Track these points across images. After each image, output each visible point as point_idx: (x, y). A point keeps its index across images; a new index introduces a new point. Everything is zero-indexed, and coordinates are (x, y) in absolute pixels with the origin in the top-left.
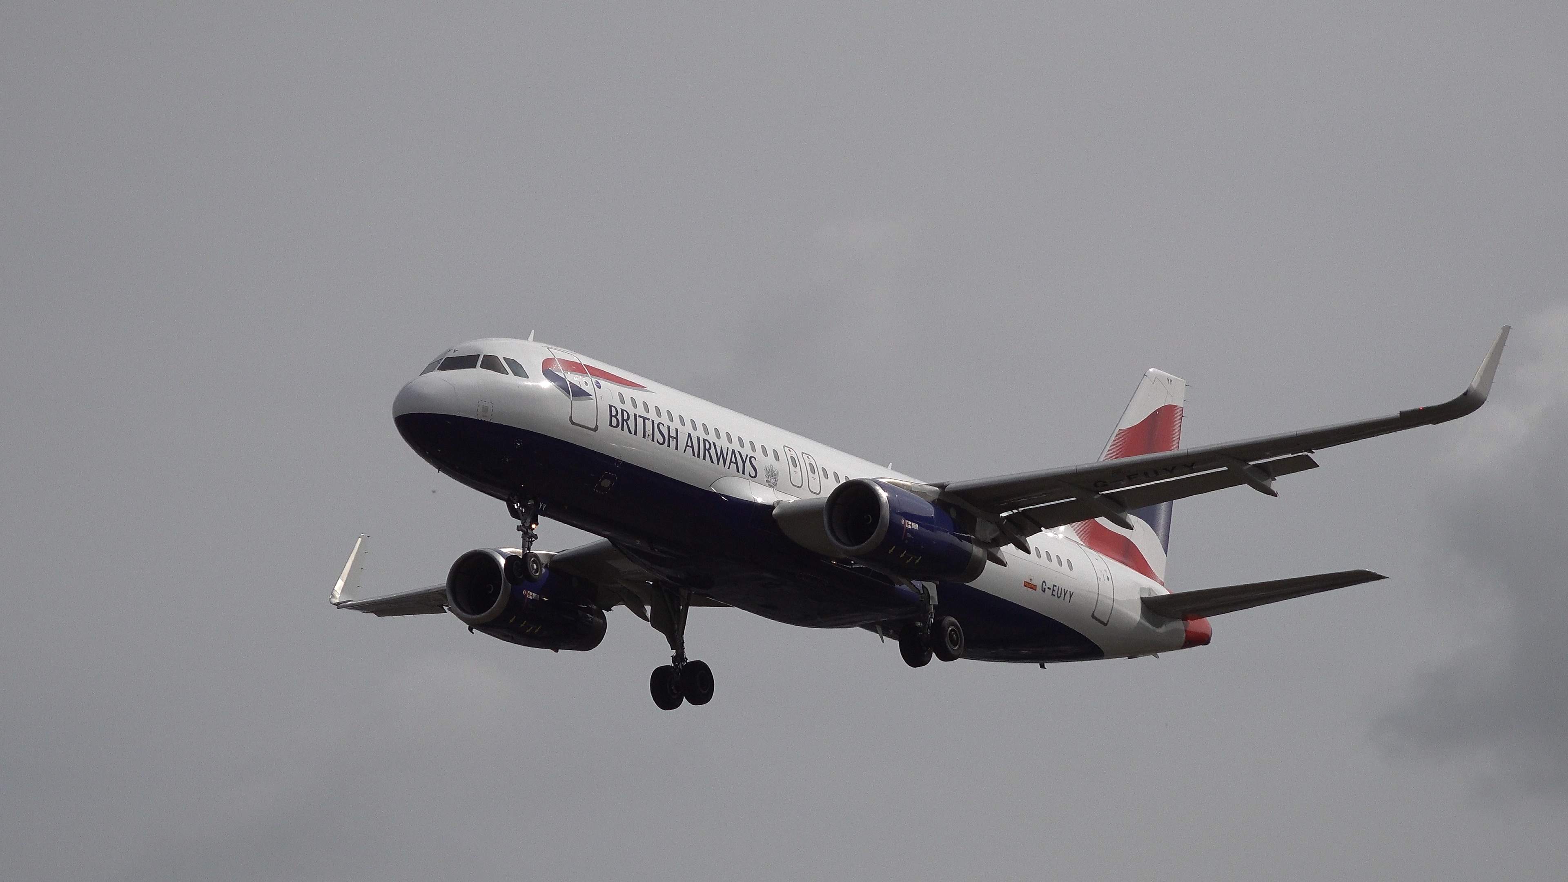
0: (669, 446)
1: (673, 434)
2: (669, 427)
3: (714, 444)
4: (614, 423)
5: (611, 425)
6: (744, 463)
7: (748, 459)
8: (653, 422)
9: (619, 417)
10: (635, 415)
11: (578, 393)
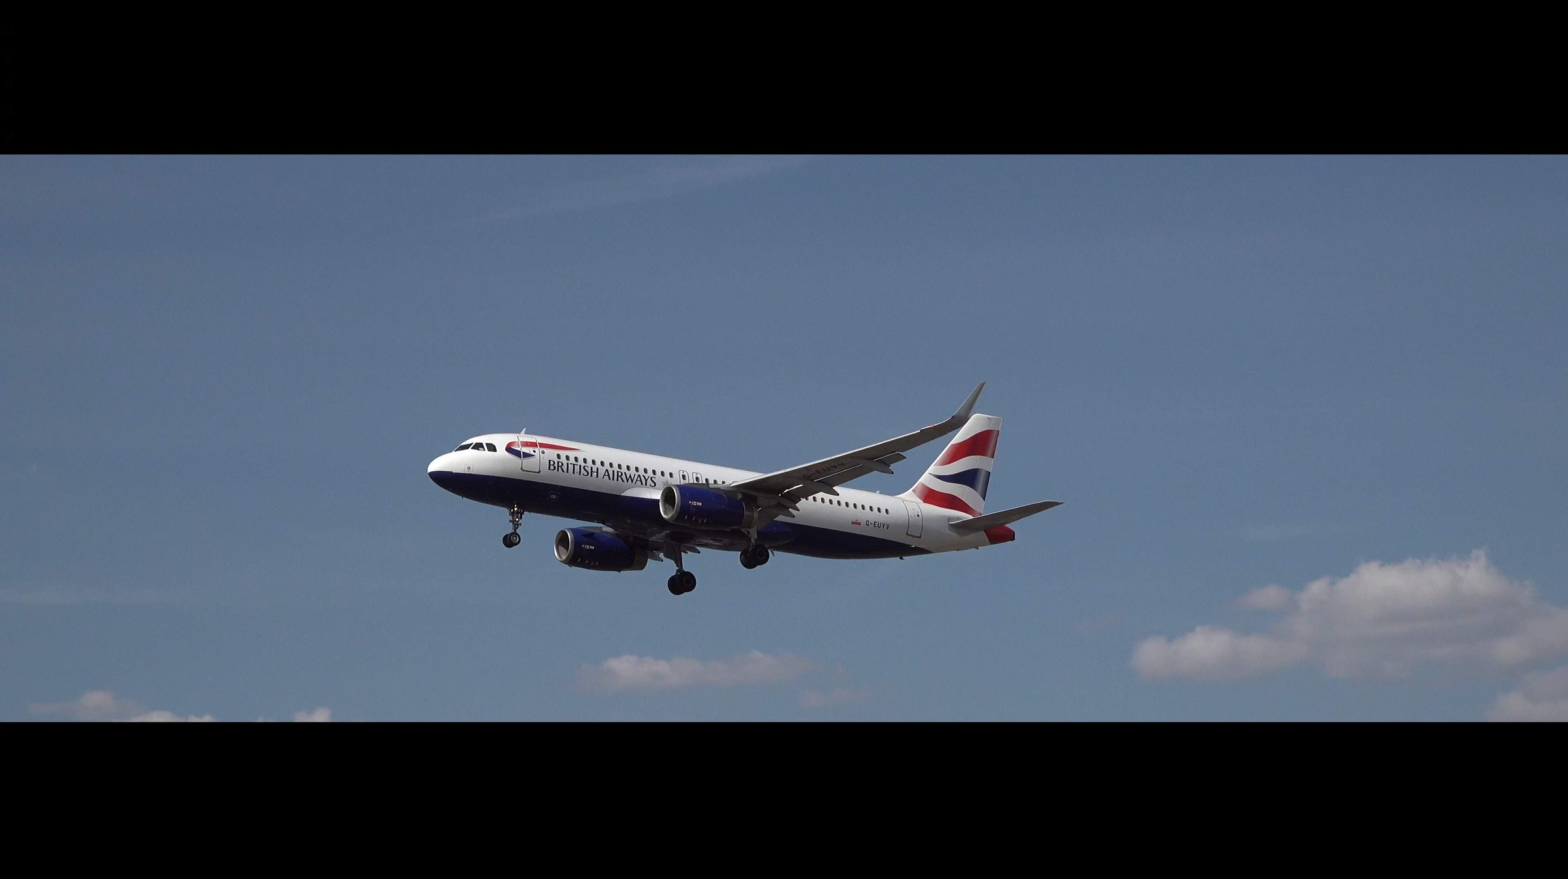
0: (591, 476)
1: (594, 470)
2: (592, 468)
3: (625, 473)
4: (552, 467)
5: (549, 469)
6: (646, 480)
7: (649, 478)
8: (580, 466)
9: (556, 465)
10: (568, 464)
11: (527, 455)
